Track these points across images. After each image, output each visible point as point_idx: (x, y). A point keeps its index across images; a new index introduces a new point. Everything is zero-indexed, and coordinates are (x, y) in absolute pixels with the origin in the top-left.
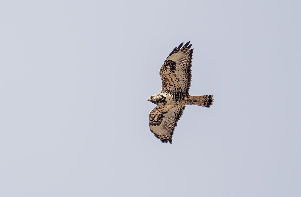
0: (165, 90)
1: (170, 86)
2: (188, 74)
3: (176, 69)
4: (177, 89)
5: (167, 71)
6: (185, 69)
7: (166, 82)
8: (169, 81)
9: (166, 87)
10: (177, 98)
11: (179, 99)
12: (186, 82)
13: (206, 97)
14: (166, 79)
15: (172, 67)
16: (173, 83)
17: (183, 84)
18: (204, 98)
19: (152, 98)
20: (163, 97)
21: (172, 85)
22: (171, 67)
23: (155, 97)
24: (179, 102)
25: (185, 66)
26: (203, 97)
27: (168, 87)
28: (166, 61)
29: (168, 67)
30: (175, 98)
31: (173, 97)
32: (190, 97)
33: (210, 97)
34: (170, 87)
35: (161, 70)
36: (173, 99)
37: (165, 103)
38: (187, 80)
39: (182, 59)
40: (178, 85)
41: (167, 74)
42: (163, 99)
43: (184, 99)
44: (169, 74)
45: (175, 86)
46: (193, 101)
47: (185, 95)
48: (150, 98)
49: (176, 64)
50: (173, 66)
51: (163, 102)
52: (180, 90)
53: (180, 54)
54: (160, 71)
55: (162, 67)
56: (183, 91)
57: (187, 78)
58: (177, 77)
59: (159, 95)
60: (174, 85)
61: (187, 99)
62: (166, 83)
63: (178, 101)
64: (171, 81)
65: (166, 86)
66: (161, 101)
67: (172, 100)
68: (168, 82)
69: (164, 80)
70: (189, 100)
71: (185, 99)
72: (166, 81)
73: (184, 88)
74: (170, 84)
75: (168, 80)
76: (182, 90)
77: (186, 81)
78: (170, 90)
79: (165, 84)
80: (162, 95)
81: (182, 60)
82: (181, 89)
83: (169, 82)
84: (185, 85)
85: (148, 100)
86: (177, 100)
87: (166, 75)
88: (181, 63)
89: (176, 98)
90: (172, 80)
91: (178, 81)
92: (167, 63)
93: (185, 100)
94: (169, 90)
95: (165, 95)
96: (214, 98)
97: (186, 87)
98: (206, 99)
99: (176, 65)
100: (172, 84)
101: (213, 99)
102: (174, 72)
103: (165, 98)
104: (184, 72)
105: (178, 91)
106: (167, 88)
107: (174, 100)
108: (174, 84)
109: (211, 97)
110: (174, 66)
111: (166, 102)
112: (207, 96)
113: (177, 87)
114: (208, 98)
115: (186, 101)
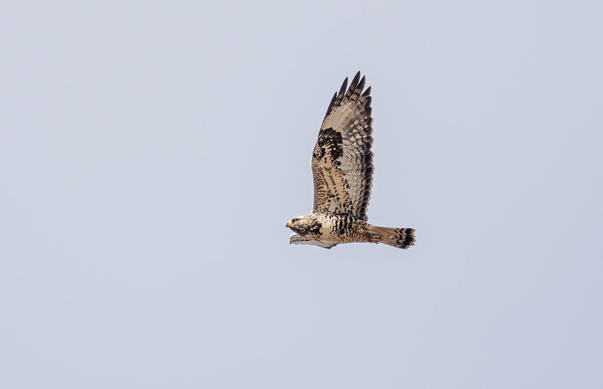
0: (320, 207)
1: (330, 197)
2: (367, 167)
3: (342, 156)
4: (344, 206)
5: (326, 159)
6: (361, 154)
7: (322, 189)
8: (327, 185)
9: (321, 200)
10: (343, 227)
11: (348, 230)
12: (361, 190)
13: (401, 231)
14: (322, 182)
15: (335, 149)
16: (336, 191)
17: (354, 194)
18: (397, 232)
19: (295, 222)
20: (316, 224)
21: (333, 196)
22: (332, 147)
23: (301, 222)
24: (347, 236)
25: (360, 143)
26: (395, 231)
27: (327, 201)
28: (321, 131)
29: (326, 148)
30: (338, 227)
31: (335, 225)
32: (369, 228)
33: (409, 231)
34: (329, 201)
35: (314, 155)
36: (335, 229)
37: (318, 235)
38: (364, 183)
39: (352, 122)
40: (344, 197)
41: (325, 168)
42: (316, 227)
43: (356, 231)
44: (330, 168)
45: (338, 199)
46: (374, 237)
47: (360, 224)
48: (290, 222)
49: (343, 140)
50: (336, 146)
51: (316, 234)
52: (349, 208)
53: (346, 109)
54: (311, 159)
55: (315, 148)
56: (355, 210)
57: (365, 178)
58: (345, 178)
59: (309, 219)
60: (338, 196)
61: (363, 231)
62: (321, 191)
63: (345, 235)
64: (331, 187)
65: (322, 198)
66: (312, 231)
67: (333, 231)
68: (325, 189)
69: (319, 182)
70: (368, 233)
71: (359, 230)
72: (321, 186)
73: (357, 203)
74: (329, 193)
75: (326, 183)
76: (352, 208)
77: (362, 186)
78: (330, 209)
79: (320, 193)
80: (314, 220)
81: (352, 126)
82: (350, 206)
83: (328, 188)
84: (359, 197)
85: (287, 226)
86: (342, 232)
87: (324, 171)
88: (351, 136)
89: (340, 228)
90: (334, 184)
91: (345, 186)
92: (324, 138)
93: (358, 233)
94: (327, 207)
95: (321, 218)
96: (416, 235)
97: (362, 199)
98: (400, 235)
99: (341, 142)
100: (333, 193)
101: (414, 236)
102: (339, 163)
103: (320, 225)
104: (359, 161)
105: (345, 209)
106: (323, 204)
107: (336, 231)
108: (337, 193)
109: (410, 233)
110: (339, 144)
111: (321, 234)
112: (402, 229)
113: (342, 201)
114: (404, 234)
115: (362, 236)
